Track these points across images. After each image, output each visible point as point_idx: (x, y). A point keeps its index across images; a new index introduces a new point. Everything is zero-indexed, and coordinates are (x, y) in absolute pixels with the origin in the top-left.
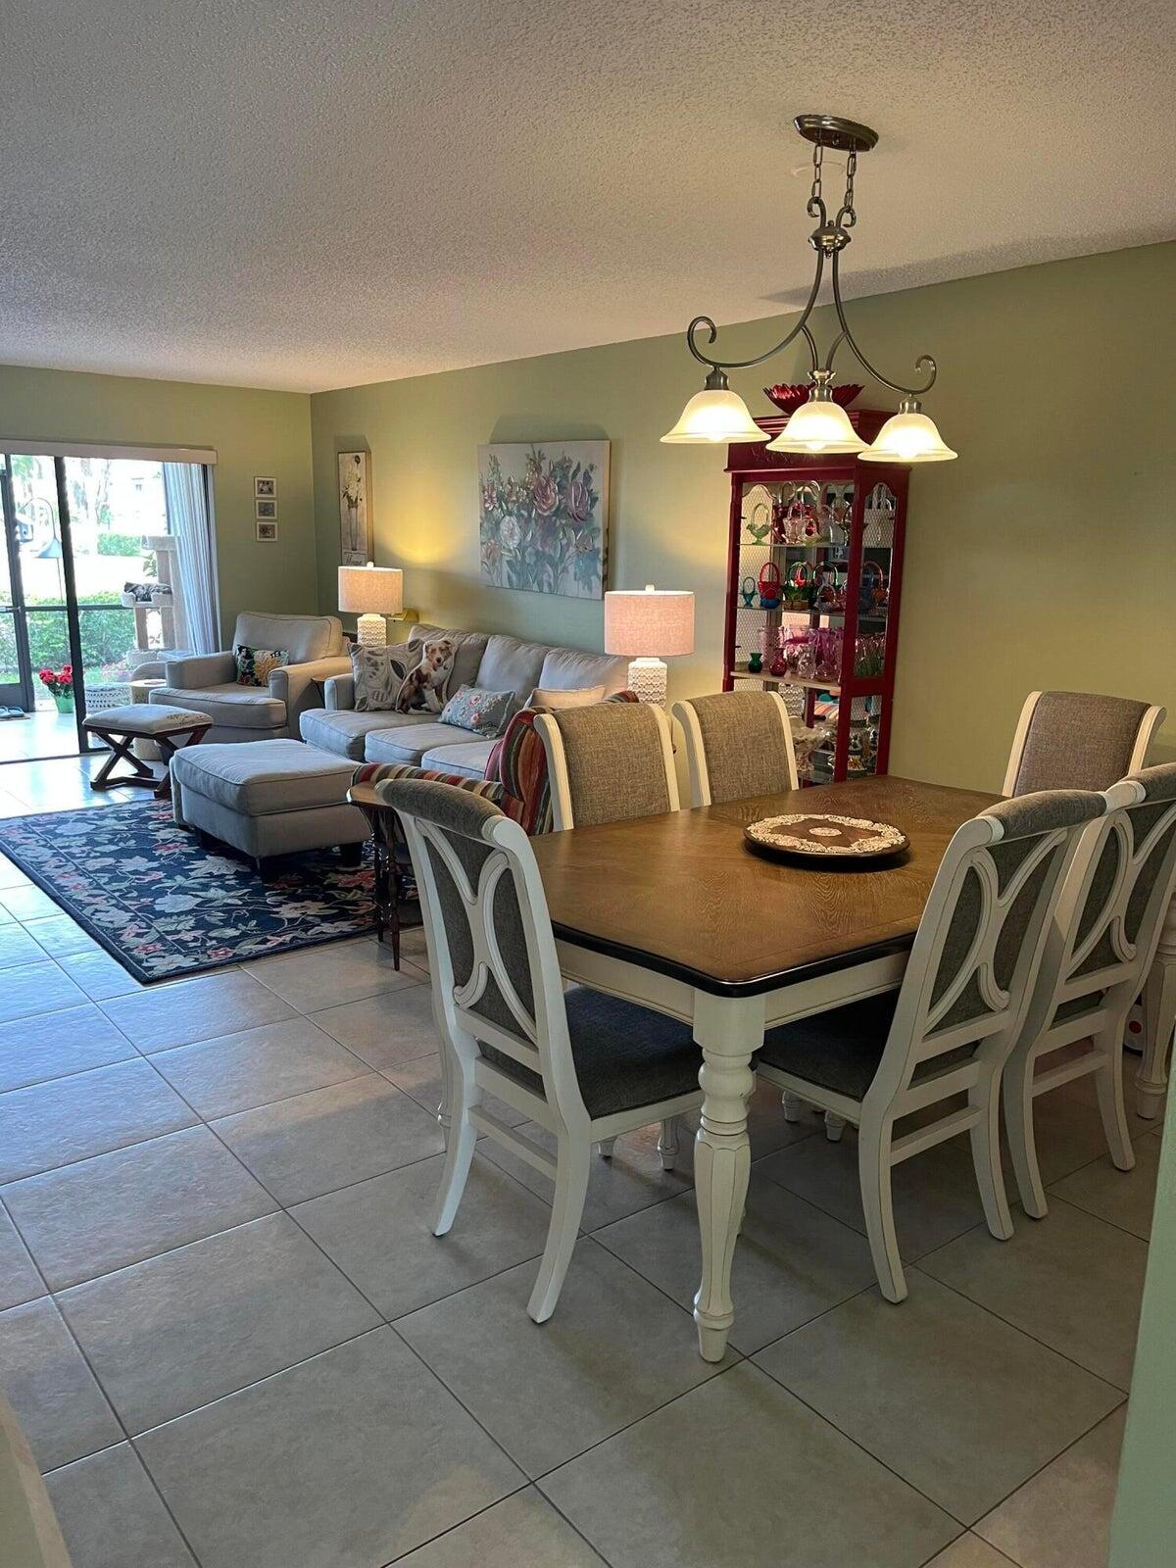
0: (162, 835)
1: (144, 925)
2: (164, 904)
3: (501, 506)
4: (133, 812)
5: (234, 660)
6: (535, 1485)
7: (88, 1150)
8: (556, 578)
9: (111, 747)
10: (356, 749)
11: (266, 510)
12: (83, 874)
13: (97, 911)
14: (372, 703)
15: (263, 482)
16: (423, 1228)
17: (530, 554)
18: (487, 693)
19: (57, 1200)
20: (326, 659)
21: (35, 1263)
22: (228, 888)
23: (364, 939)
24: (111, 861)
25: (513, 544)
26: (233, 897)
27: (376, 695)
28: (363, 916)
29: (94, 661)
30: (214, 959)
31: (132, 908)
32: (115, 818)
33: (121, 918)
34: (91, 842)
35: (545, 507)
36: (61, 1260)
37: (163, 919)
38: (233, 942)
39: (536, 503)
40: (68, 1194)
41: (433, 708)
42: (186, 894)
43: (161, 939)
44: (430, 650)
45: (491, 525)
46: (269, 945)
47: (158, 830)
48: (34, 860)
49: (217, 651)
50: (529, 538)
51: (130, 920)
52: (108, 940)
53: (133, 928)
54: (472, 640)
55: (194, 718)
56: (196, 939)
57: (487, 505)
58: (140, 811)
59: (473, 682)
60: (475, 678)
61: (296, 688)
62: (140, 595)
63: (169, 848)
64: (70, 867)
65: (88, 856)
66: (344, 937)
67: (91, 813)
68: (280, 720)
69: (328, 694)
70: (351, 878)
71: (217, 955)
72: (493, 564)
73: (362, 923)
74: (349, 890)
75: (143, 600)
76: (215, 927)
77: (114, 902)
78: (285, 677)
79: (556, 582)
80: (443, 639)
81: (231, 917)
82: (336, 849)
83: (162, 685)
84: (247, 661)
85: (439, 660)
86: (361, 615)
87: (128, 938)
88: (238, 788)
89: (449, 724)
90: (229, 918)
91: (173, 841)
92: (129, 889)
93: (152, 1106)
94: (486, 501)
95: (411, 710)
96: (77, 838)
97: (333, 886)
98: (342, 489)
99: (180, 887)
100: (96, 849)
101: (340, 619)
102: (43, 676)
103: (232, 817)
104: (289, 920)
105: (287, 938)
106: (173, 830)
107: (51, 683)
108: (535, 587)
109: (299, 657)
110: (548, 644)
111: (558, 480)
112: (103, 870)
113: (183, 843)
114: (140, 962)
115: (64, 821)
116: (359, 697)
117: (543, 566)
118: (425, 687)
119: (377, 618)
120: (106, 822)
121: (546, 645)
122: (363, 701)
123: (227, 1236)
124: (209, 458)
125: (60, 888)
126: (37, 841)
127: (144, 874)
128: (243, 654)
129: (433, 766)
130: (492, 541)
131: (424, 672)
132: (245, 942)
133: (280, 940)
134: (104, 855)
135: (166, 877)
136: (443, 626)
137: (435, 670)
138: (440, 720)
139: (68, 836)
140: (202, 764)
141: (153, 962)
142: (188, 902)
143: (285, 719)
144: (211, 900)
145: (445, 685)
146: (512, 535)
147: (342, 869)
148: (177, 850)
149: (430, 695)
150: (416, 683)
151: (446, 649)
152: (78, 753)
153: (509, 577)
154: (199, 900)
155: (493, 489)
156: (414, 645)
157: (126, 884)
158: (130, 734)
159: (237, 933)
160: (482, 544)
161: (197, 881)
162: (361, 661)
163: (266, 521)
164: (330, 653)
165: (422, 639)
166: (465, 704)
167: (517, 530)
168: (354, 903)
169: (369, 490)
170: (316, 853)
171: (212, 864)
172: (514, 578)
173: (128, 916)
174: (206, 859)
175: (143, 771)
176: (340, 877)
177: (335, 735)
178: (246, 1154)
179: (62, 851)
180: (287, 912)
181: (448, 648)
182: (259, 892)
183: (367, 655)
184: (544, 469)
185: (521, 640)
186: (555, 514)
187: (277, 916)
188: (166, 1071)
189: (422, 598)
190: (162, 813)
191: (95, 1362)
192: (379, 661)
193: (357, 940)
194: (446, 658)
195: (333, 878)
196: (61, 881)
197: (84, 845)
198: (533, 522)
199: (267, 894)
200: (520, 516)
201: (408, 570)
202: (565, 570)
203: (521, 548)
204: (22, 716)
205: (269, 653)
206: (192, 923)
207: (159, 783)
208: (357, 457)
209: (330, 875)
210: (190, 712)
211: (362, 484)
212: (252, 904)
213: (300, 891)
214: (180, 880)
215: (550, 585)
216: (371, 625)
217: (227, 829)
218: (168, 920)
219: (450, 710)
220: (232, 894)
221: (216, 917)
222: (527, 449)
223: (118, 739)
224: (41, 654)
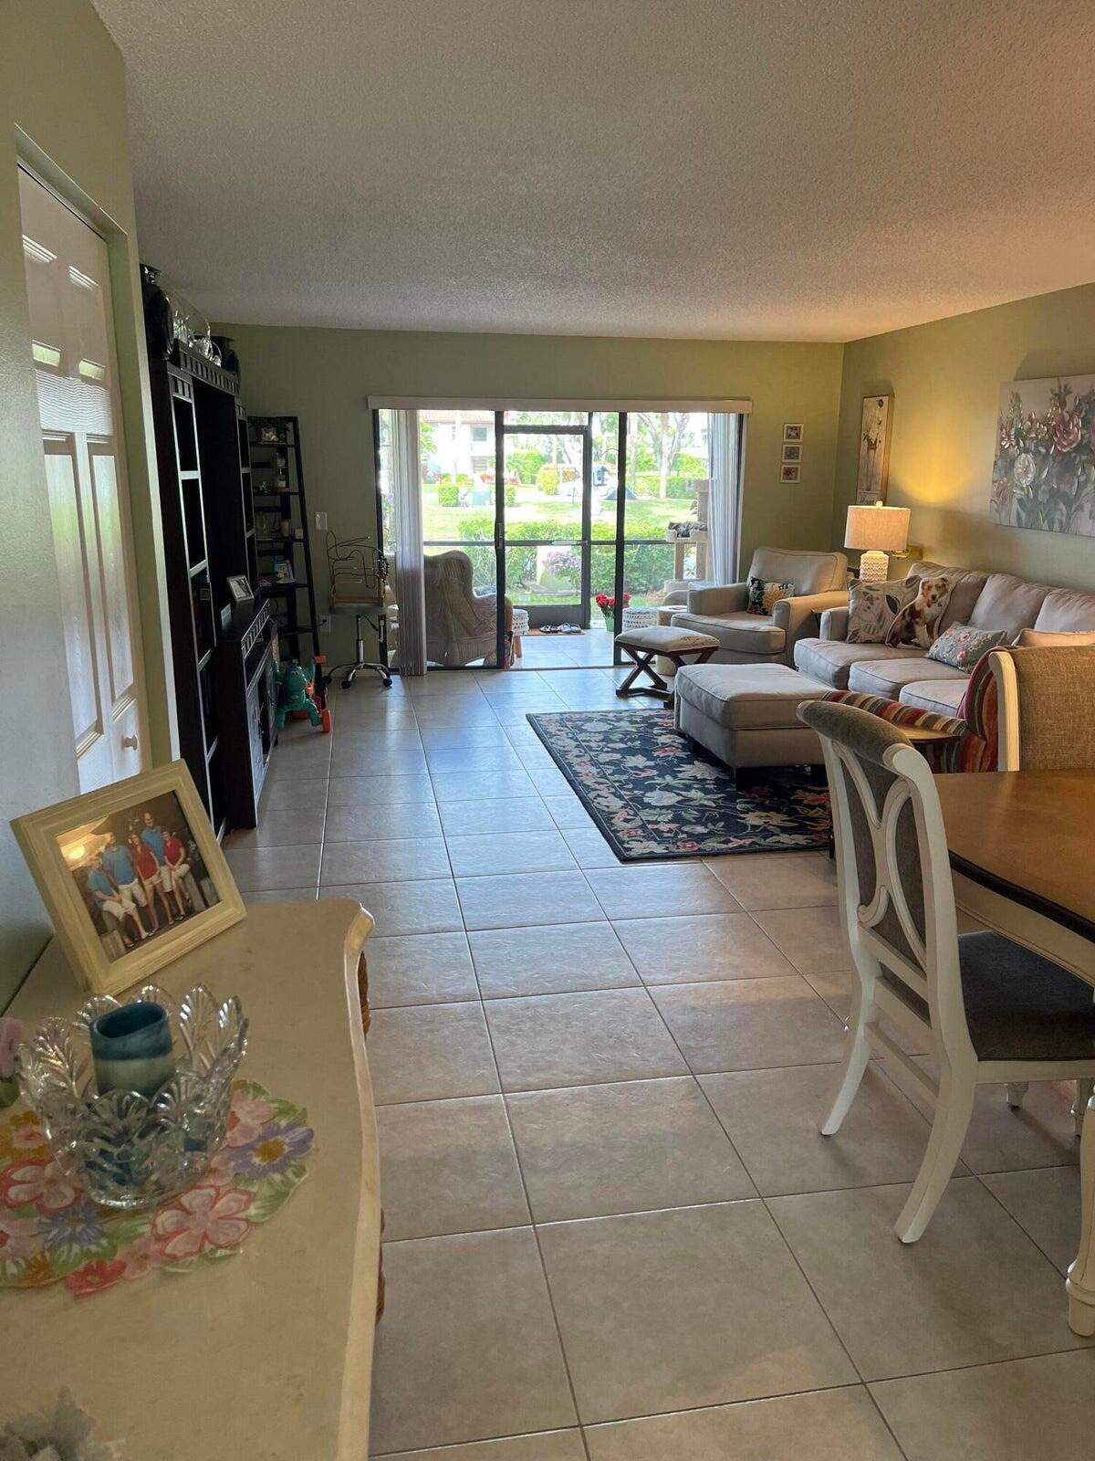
0: (662, 739)
1: (632, 812)
2: (653, 798)
3: (1018, 444)
4: (644, 717)
5: (747, 590)
6: (866, 1386)
7: (553, 987)
8: (1069, 516)
9: (636, 662)
10: (841, 677)
11: (792, 454)
12: (595, 763)
13: (598, 796)
14: (864, 635)
15: (792, 428)
16: (812, 1124)
17: (1044, 492)
18: (978, 631)
19: (522, 1021)
20: (829, 593)
21: (497, 1067)
22: (706, 791)
23: (817, 854)
24: (618, 756)
25: (1026, 482)
26: (709, 799)
27: (868, 628)
28: (819, 832)
29: (643, 588)
30: (682, 850)
31: (626, 797)
32: (629, 721)
33: (616, 804)
34: (607, 739)
35: (1065, 443)
36: (515, 1069)
37: (647, 810)
38: (700, 838)
39: (1056, 439)
40: (531, 1019)
41: (922, 644)
42: (672, 792)
43: (643, 827)
44: (926, 587)
45: (1005, 462)
46: (730, 845)
47: (661, 735)
48: (561, 748)
49: (734, 582)
50: (1044, 476)
51: (622, 807)
52: (602, 821)
53: (623, 814)
54: (968, 579)
55: (704, 640)
56: (670, 831)
57: (1003, 444)
58: (651, 717)
59: (966, 620)
60: (970, 617)
61: (796, 619)
62: (680, 531)
63: (666, 751)
64: (587, 758)
65: (602, 750)
66: (797, 849)
67: (611, 715)
68: (779, 647)
69: (824, 625)
70: (818, 797)
71: (684, 847)
72: (1003, 503)
73: (817, 839)
74: (812, 807)
75: (683, 536)
76: (687, 822)
77: (613, 790)
78: (788, 607)
79: (1068, 523)
80: (941, 576)
81: (704, 816)
82: (808, 769)
83: (683, 610)
84: (758, 592)
85: (934, 597)
86: (865, 552)
87: (618, 822)
88: (723, 704)
89: (935, 660)
90: (701, 818)
91: (671, 746)
92: (627, 782)
93: (606, 963)
94: (1003, 439)
95: (901, 644)
96: (597, 734)
97: (799, 802)
98: (863, 432)
99: (668, 785)
100: (609, 745)
101: (845, 554)
102: (598, 600)
103: (717, 728)
104: (752, 826)
105: (747, 842)
106: (672, 736)
107: (603, 607)
108: (1045, 526)
109: (804, 590)
110: (1051, 585)
111: (1084, 413)
112: (610, 763)
113: (677, 748)
114: (622, 842)
115: (590, 720)
116: (851, 629)
117: (1056, 504)
118: (917, 623)
119: (882, 555)
120: (622, 723)
121: (1048, 585)
122: (855, 633)
123: (643, 1085)
124: (745, 407)
125: (576, 773)
126: (567, 734)
127: (642, 770)
128: (755, 585)
129: (909, 699)
130: (1005, 479)
131: (918, 608)
132: (709, 840)
133: (741, 842)
134: (614, 751)
135: (658, 775)
136: (945, 563)
137: (929, 606)
138: (927, 656)
139: (590, 732)
140: (699, 681)
141: (633, 844)
142: (671, 799)
143: (782, 646)
144: (690, 800)
145: (937, 622)
146: (1026, 473)
147: (809, 788)
148: (672, 754)
149: (921, 631)
150: (908, 618)
151: (943, 586)
152: (612, 664)
153: (1018, 514)
154: (680, 798)
155: (1011, 426)
156: (912, 581)
157: (626, 777)
158: (651, 651)
159: (705, 831)
160: (994, 482)
161: (683, 781)
162: (857, 595)
163: (792, 463)
164: (832, 588)
165: (921, 576)
166: (952, 642)
167: (1032, 468)
168: (814, 820)
169: (889, 431)
170: (791, 770)
171: (698, 769)
172: (1023, 515)
173: (621, 803)
174: (693, 764)
175: (659, 684)
176: (807, 794)
177: (823, 662)
178: (672, 1021)
179: (583, 744)
180: (753, 819)
181: (944, 585)
182: (731, 798)
183: (864, 589)
184: (1068, 404)
185: (1021, 579)
186: (1075, 450)
187: (742, 821)
188: (624, 936)
189: (929, 535)
190: (667, 721)
191: (523, 1156)
192: (875, 596)
193: (811, 854)
194: (941, 595)
195: (800, 794)
196: (577, 768)
197: (601, 741)
198: (1051, 458)
199: (738, 801)
200: (1036, 453)
201: (915, 508)
202: (1081, 508)
203: (1035, 485)
204: (579, 632)
205: (778, 585)
206: (670, 816)
207: (668, 695)
208: (881, 401)
209: (798, 791)
210: (701, 634)
211: (883, 427)
212: (724, 807)
213: (768, 802)
214: (669, 779)
215: (1061, 523)
216: (874, 563)
217: (712, 739)
218: (652, 811)
219: (941, 646)
220: (709, 796)
221: (690, 815)
222: (1052, 384)
223: (641, 655)
224: (603, 581)
